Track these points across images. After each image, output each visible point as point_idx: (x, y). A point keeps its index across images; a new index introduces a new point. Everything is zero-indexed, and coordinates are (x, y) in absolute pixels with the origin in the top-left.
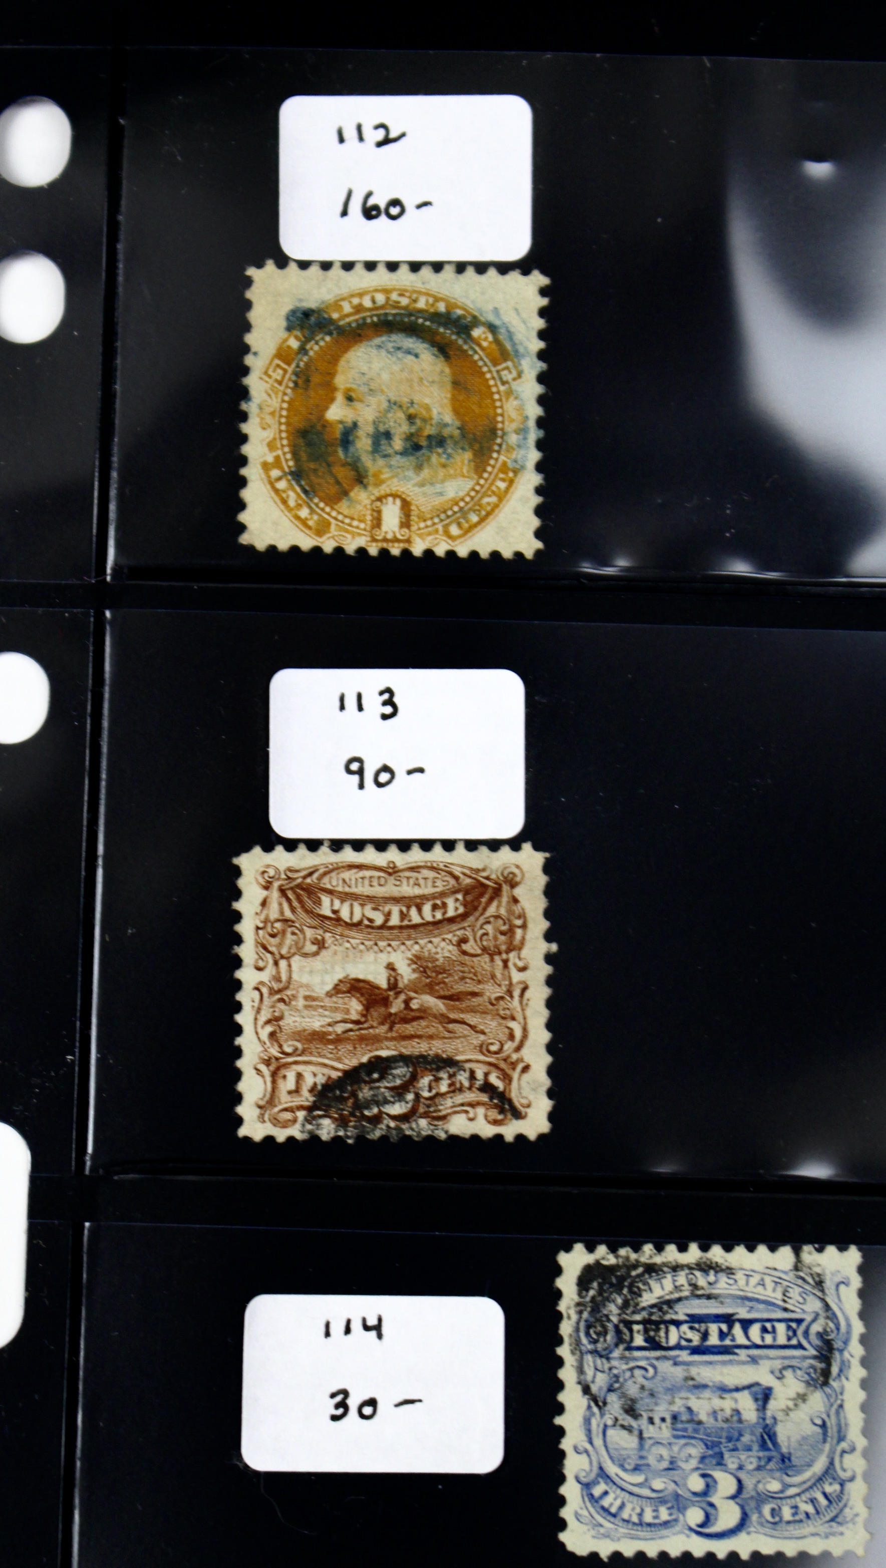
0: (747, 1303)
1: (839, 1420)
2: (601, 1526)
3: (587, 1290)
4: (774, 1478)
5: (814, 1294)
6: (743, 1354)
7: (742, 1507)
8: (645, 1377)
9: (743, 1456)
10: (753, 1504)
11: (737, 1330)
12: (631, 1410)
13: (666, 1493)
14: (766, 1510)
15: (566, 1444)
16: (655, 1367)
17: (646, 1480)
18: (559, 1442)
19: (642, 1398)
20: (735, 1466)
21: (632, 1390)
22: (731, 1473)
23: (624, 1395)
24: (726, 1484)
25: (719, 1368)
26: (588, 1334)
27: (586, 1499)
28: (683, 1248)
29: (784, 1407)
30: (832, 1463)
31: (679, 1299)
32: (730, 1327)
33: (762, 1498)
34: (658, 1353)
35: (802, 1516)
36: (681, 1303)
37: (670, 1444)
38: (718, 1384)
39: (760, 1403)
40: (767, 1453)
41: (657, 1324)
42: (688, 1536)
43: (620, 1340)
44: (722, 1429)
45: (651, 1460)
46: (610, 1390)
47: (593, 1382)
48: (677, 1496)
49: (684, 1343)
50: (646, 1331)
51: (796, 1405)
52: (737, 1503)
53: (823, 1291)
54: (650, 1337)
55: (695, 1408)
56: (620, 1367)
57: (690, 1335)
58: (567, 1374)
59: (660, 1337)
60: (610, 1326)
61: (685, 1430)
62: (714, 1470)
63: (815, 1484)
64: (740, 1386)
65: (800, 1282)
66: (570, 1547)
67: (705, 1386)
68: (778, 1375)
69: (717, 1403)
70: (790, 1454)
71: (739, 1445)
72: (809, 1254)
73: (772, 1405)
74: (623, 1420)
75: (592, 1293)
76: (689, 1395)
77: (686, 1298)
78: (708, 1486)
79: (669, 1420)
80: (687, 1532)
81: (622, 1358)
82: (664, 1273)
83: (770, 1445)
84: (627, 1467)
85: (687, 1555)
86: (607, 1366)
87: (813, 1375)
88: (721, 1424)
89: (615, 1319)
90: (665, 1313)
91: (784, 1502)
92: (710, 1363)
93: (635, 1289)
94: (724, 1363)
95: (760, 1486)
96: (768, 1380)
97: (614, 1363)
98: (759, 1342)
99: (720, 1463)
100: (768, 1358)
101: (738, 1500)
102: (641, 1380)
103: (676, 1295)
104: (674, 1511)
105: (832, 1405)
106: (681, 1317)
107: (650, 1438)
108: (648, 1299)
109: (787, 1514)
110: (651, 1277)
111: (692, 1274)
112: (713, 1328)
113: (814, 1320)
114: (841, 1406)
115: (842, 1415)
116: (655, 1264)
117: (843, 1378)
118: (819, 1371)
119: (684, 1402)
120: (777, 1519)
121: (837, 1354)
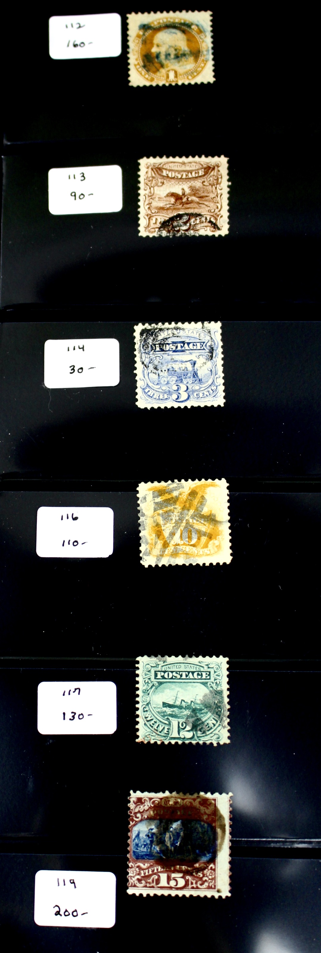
0: (188, 338)
1: (215, 369)
2: (148, 400)
3: (143, 336)
4: (197, 385)
5: (208, 335)
6: (188, 352)
7: (188, 394)
8: (159, 359)
9: (188, 380)
10: (191, 393)
11: (186, 345)
12: (156, 368)
13: (166, 390)
14: (195, 394)
15: (137, 378)
16: (163, 357)
17: (160, 387)
18: (135, 378)
19: (159, 365)
20: (186, 383)
21: (156, 363)
22: (185, 385)
23: (154, 364)
24: (183, 387)
25: (181, 355)
26: (143, 348)
27: (143, 393)
28: (170, 324)
29: (200, 366)
30: (214, 381)
31: (169, 338)
32: (184, 345)
33: (193, 391)
34: (163, 352)
35: (205, 396)
36: (170, 338)
37: (167, 377)
38: (180, 360)
39: (193, 365)
40: (195, 379)
41: (163, 344)
42: (173, 402)
43: (152, 349)
44: (182, 372)
45: (162, 382)
46: (149, 363)
47: (145, 361)
48: (169, 391)
49: (170, 349)
50: (160, 346)
51: (203, 365)
52: (187, 393)
53: (210, 334)
54: (161, 348)
55: (174, 367)
56: (152, 356)
57: (172, 347)
58: (137, 359)
59: (164, 348)
60: (149, 346)
61: (172, 373)
62: (180, 384)
63: (209, 387)
64: (187, 361)
65: (204, 332)
66: (139, 406)
67: (177, 361)
68: (198, 357)
69: (180, 365)
70: (202, 379)
71: (187, 376)
72: (206, 323)
73: (196, 365)
74: (154, 371)
75: (144, 337)
76: (172, 363)
77: (171, 337)
78: (178, 388)
79: (167, 371)
80: (173, 401)
81: (153, 354)
82: (165, 330)
83: (196, 377)
84: (155, 383)
85: (172, 407)
86: (149, 356)
87: (208, 357)
88: (181, 371)
89: (151, 344)
90: (165, 342)
91: (200, 392)
92: (178, 355)
93: (156, 335)
94: (182, 354)
95: (193, 388)
96: (195, 359)
97: (150, 355)
98: (192, 349)
99: (182, 381)
100: (195, 353)
101: (187, 392)
102: (158, 360)
103: (168, 336)
104: (169, 395)
105: (213, 365)
106: (170, 342)
107: (161, 376)
108: (160, 338)
109: (201, 395)
110: (161, 332)
111: (173, 330)
112: (179, 345)
113: (208, 342)
114: (216, 365)
115: (216, 368)
116: (162, 328)
117: (216, 357)
118: (209, 356)
119: (171, 365)
120: (198, 397)
121: (214, 351)
